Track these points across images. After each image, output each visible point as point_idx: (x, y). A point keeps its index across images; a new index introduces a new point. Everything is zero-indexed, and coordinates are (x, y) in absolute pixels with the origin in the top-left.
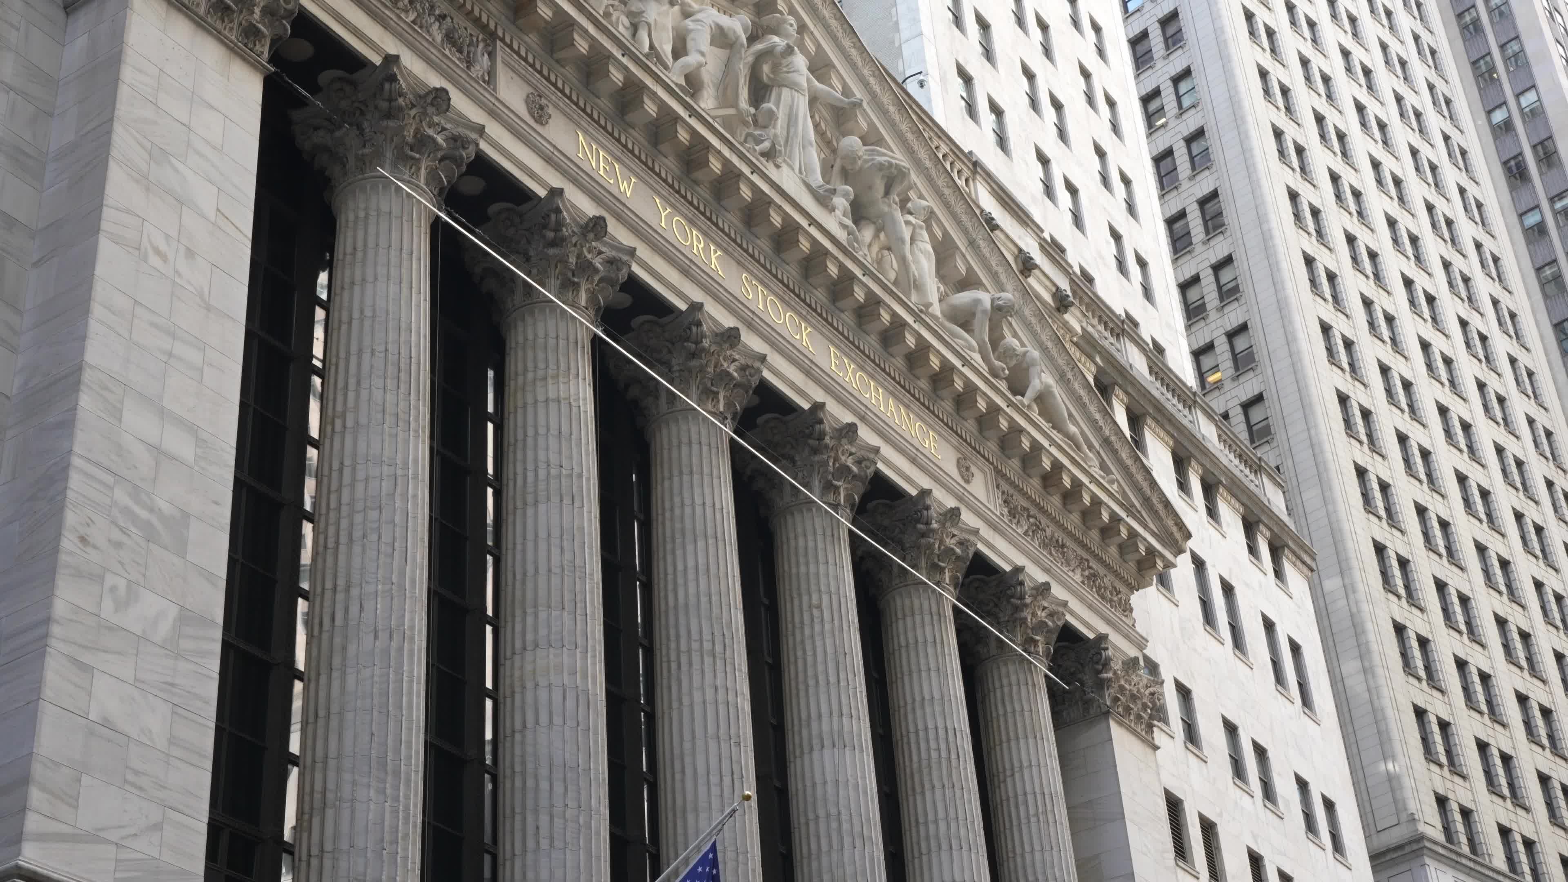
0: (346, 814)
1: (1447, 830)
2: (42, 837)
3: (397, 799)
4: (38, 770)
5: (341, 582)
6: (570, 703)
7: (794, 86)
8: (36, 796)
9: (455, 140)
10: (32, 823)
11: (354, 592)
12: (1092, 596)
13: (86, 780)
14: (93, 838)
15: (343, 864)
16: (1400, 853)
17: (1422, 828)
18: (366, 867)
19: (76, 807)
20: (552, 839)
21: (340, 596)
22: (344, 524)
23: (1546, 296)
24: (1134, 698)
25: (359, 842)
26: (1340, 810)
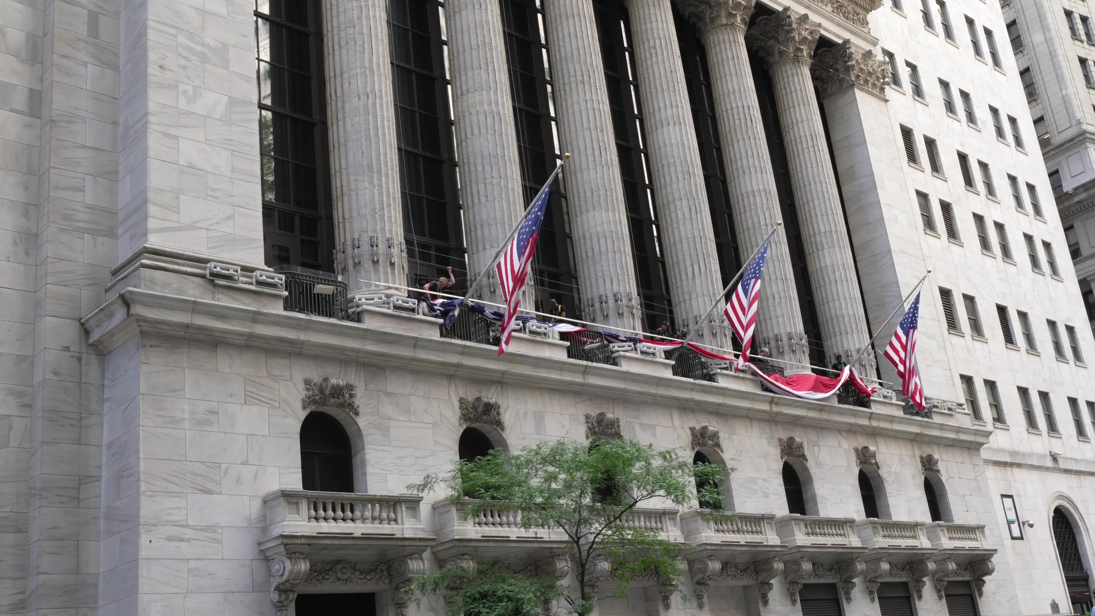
0: (354, 197)
2: (160, 230)
3: (380, 186)
4: (151, 195)
5: (338, 72)
6: (490, 121)
8: (152, 209)
10: (152, 223)
11: (345, 76)
12: (842, 20)
13: (182, 197)
14: (191, 227)
15: (355, 225)
16: (1072, 143)
17: (1085, 127)
18: (367, 225)
19: (179, 213)
20: (487, 196)
21: (338, 79)
22: (336, 39)
24: (870, 74)
25: (363, 211)
26: (1020, 123)
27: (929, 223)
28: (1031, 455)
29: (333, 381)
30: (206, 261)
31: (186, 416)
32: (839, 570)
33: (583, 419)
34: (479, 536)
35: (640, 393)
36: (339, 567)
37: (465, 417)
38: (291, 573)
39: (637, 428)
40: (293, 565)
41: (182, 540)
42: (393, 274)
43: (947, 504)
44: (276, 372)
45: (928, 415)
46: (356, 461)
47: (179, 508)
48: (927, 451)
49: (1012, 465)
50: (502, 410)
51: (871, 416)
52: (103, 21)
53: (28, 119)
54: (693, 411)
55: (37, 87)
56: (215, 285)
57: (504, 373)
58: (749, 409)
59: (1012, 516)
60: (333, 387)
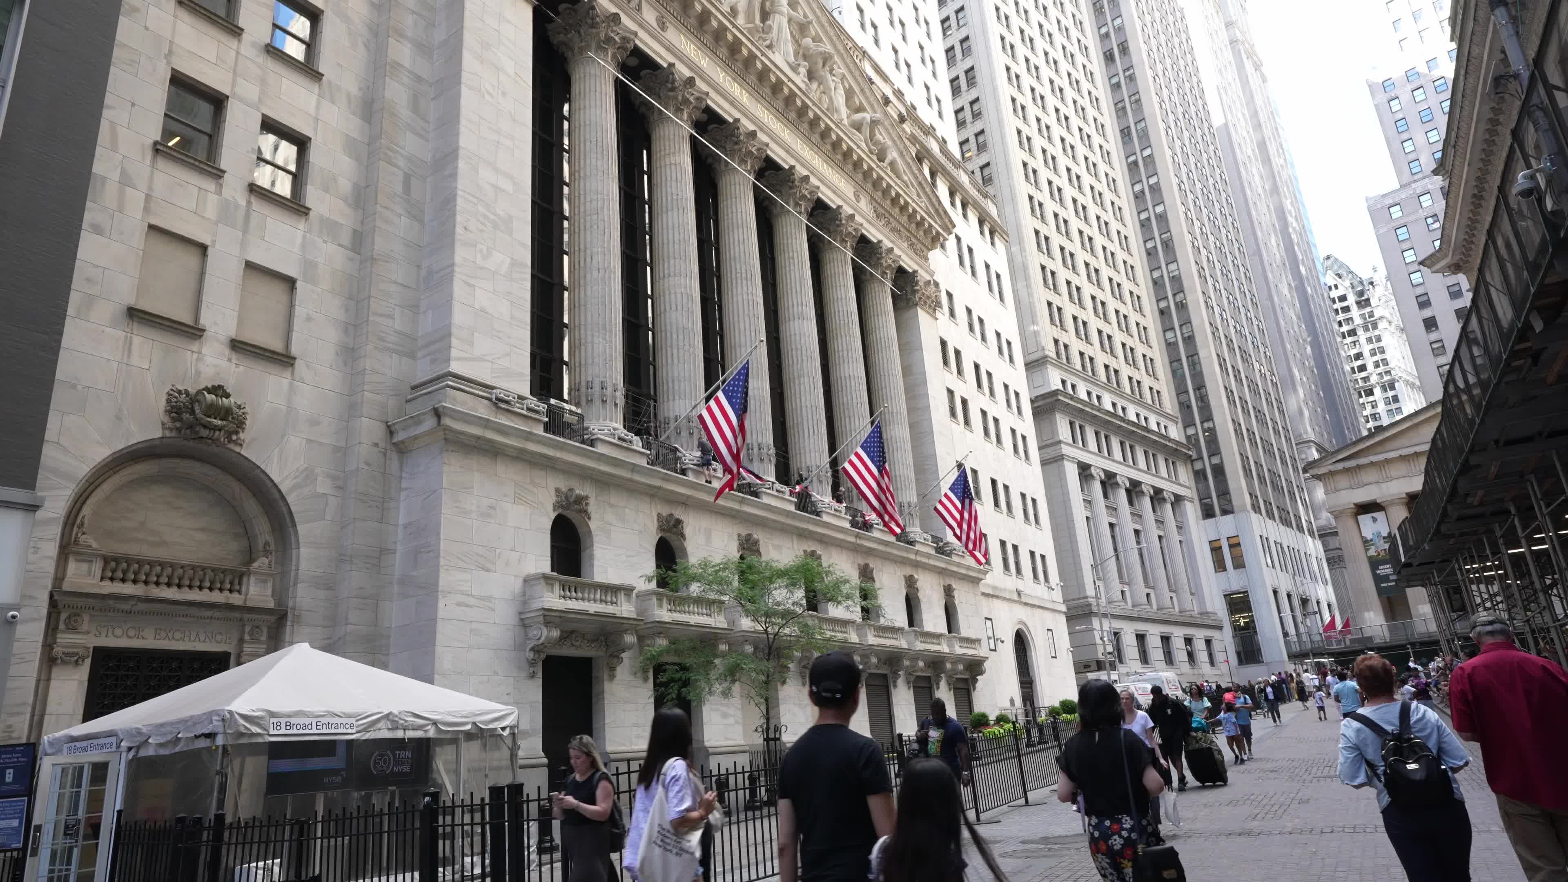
1: (1058, 354)
2: (459, 359)
3: (611, 342)
4: (454, 330)
5: (582, 247)
6: (685, 301)
7: (781, 13)
8: (454, 342)
9: (624, 39)
10: (454, 353)
11: (588, 252)
12: (912, 253)
13: (476, 335)
14: (481, 359)
15: (590, 372)
16: (1037, 363)
17: (1047, 353)
18: (599, 371)
19: (473, 346)
20: (679, 359)
21: (582, 254)
22: (582, 221)
23: (1118, 117)
24: (928, 298)
25: (596, 360)
26: (1013, 345)
27: (953, 413)
28: (1005, 590)
29: (578, 492)
30: (493, 388)
31: (474, 508)
32: (891, 665)
33: (736, 537)
34: (669, 620)
35: (774, 521)
36: (575, 636)
37: (661, 528)
38: (547, 637)
39: (770, 547)
40: (549, 631)
41: (467, 606)
42: (615, 411)
43: (958, 623)
44: (536, 481)
45: (949, 555)
46: (584, 556)
47: (466, 581)
48: (948, 581)
49: (993, 596)
50: (685, 525)
51: (917, 553)
52: (414, 182)
53: (352, 254)
54: (806, 537)
55: (359, 228)
56: (498, 407)
57: (688, 497)
58: (842, 540)
59: (990, 634)
60: (575, 496)
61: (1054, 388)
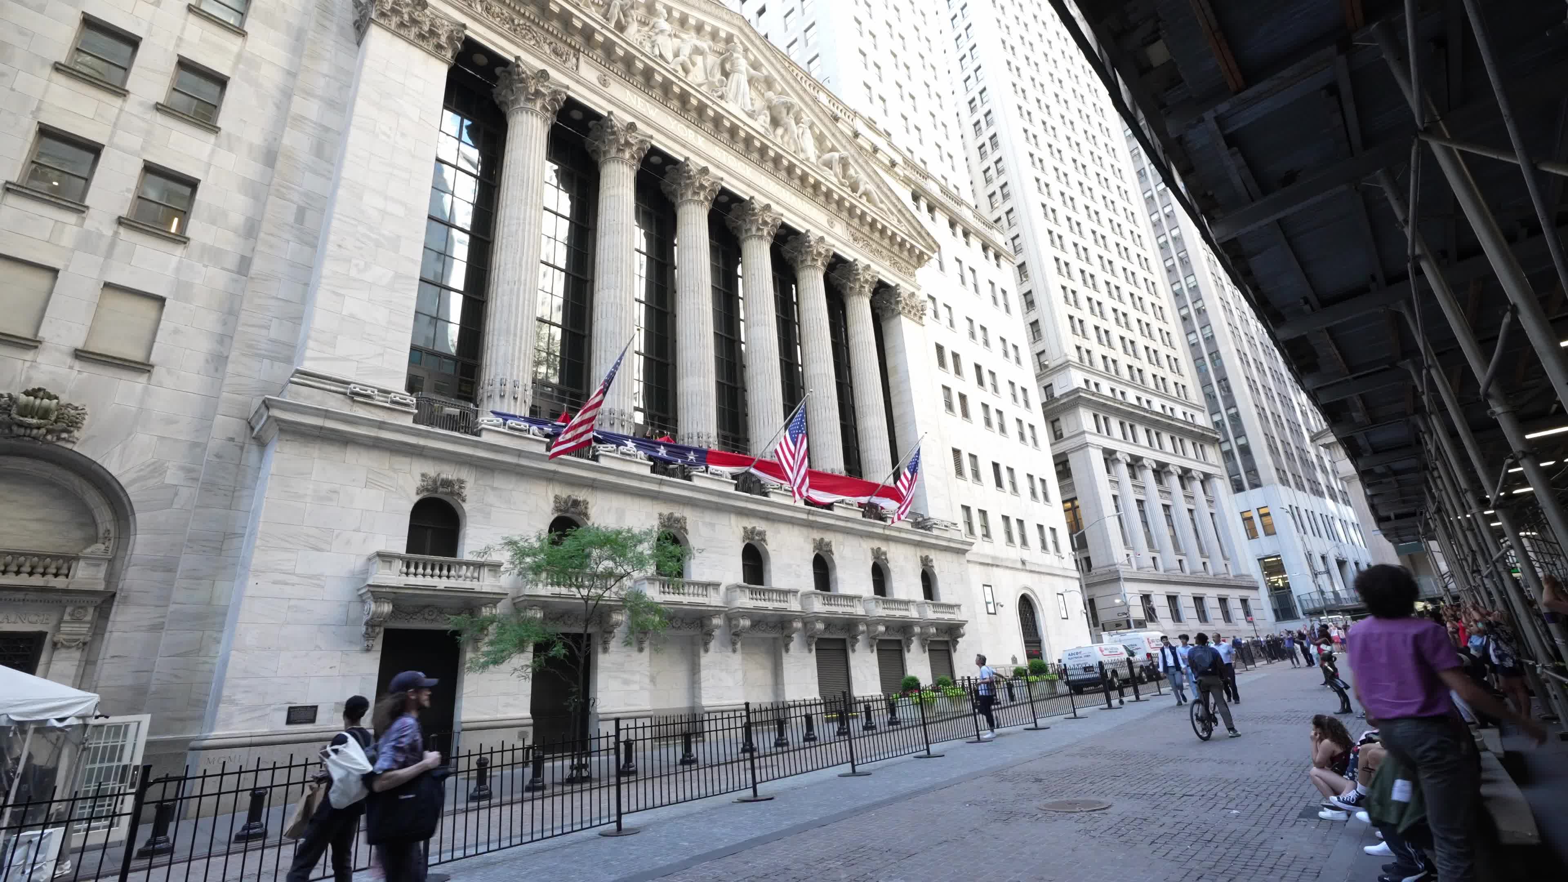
0: (495, 351)
1: (1081, 358)
2: (315, 359)
3: (514, 344)
4: (311, 335)
5: (498, 266)
6: (614, 309)
7: (740, 72)
8: (311, 343)
9: (555, 92)
10: (309, 353)
11: (502, 268)
12: (897, 272)
13: (339, 337)
14: (345, 359)
15: (492, 371)
16: (1060, 368)
17: (1070, 358)
19: (335, 348)
24: (912, 307)
26: (1021, 349)
27: (949, 406)
28: (1007, 559)
29: (444, 476)
30: (349, 383)
31: (309, 493)
32: (847, 629)
33: (656, 515)
34: (548, 594)
35: (705, 500)
36: (427, 610)
37: (557, 509)
38: (378, 612)
39: (700, 524)
40: (379, 607)
41: (286, 584)
42: (515, 406)
43: (938, 589)
44: (396, 467)
45: (929, 529)
46: (461, 535)
47: (289, 560)
49: (992, 565)
50: (589, 506)
51: (885, 527)
52: (309, 214)
53: (235, 276)
54: (746, 515)
55: (248, 254)
56: (354, 401)
57: (594, 480)
58: (792, 517)
59: (989, 599)
60: (442, 480)
61: (1076, 386)
